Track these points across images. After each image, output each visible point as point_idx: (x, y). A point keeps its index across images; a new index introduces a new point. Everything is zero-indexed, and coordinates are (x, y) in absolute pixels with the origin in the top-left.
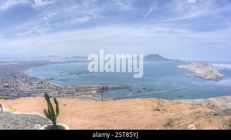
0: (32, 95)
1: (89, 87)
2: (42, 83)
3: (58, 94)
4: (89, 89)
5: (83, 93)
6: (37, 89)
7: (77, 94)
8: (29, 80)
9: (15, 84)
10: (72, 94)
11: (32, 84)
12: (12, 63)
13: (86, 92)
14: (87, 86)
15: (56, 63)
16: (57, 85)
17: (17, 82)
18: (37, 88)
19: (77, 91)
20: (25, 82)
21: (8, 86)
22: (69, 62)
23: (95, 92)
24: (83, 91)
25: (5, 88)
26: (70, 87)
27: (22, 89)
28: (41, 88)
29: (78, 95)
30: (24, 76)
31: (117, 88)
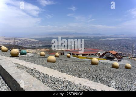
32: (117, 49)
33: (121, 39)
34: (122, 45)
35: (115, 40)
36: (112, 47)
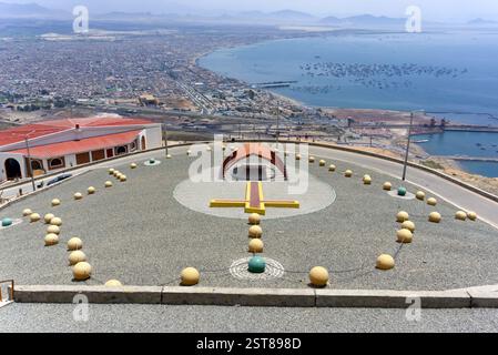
0: (224, 127)
1: (388, 117)
2: (252, 95)
3: (298, 129)
4: (388, 123)
5: (367, 132)
6: (238, 113)
7: (348, 132)
8: (215, 85)
9: (174, 97)
10: (337, 132)
11: (222, 97)
12: (161, 31)
13: (376, 132)
14: (383, 112)
15: (296, 34)
16: (294, 102)
17: (178, 91)
18: (239, 109)
19: (349, 126)
20: (204, 90)
21: (152, 103)
22: (335, 33)
23: (404, 132)
24: (367, 126)
25: (145, 108)
26: (331, 112)
27: (194, 109)
28: (249, 110)
29: (351, 137)
30: (200, 73)
31: (476, 130)
32: (134, 80)
33: (144, 33)
34: (149, 61)
35: (116, 41)
36: (111, 74)
